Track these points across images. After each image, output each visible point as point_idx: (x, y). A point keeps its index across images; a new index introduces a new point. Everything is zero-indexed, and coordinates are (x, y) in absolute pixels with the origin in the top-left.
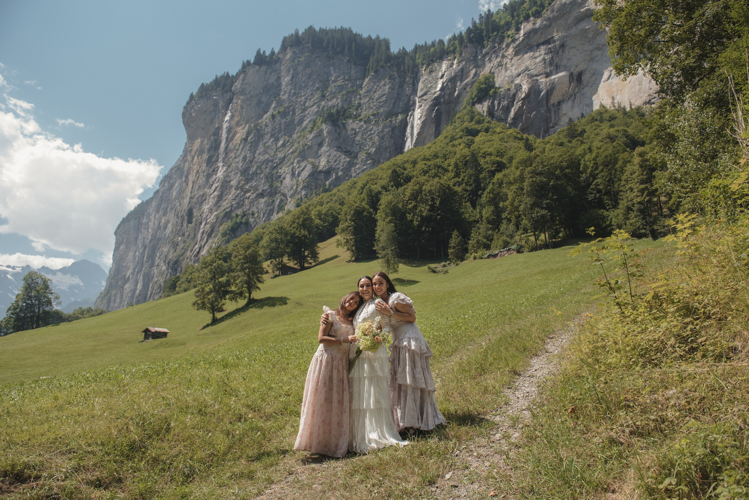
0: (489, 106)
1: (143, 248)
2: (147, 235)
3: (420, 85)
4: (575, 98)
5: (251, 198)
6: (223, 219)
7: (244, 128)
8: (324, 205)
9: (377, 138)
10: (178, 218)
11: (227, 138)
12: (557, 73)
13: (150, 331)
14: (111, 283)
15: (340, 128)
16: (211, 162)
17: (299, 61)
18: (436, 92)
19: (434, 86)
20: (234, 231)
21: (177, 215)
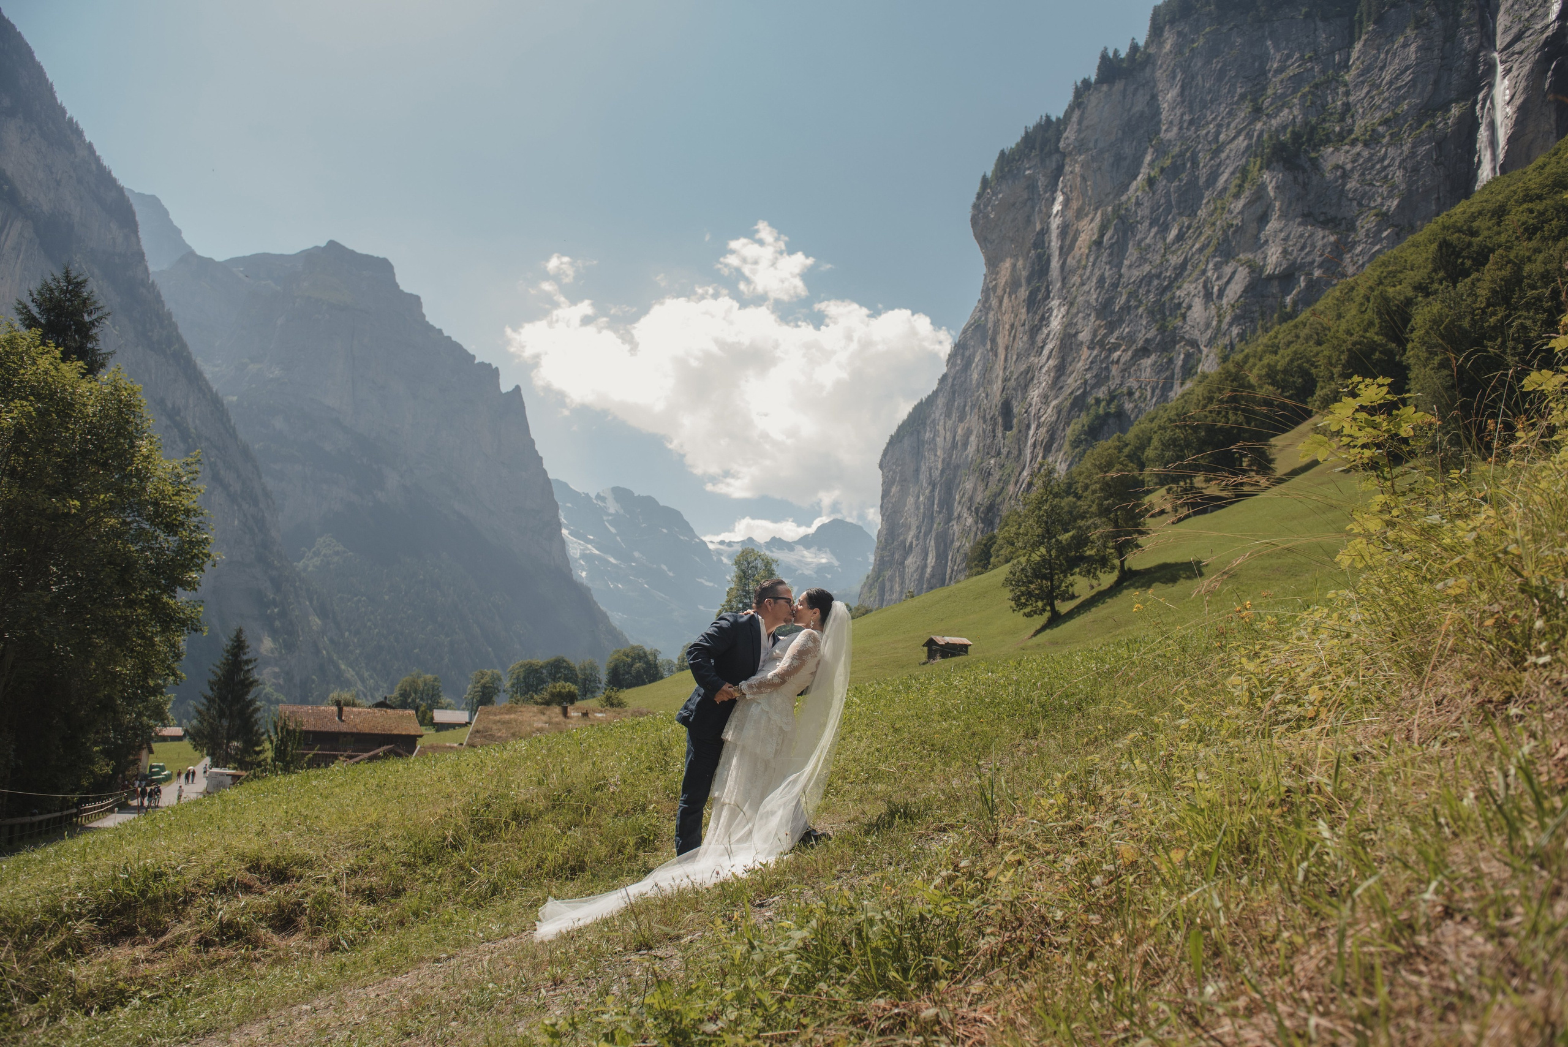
1: (930, 488)
2: (934, 462)
3: (1502, 20)
5: (1123, 360)
6: (1069, 412)
7: (1092, 220)
8: (1281, 352)
9: (1399, 173)
10: (985, 422)
11: (1061, 248)
13: (936, 643)
14: (882, 557)
15: (1304, 171)
16: (1036, 302)
17: (1192, 50)
18: (1548, 26)
19: (1540, 12)
20: (1094, 432)
21: (984, 417)
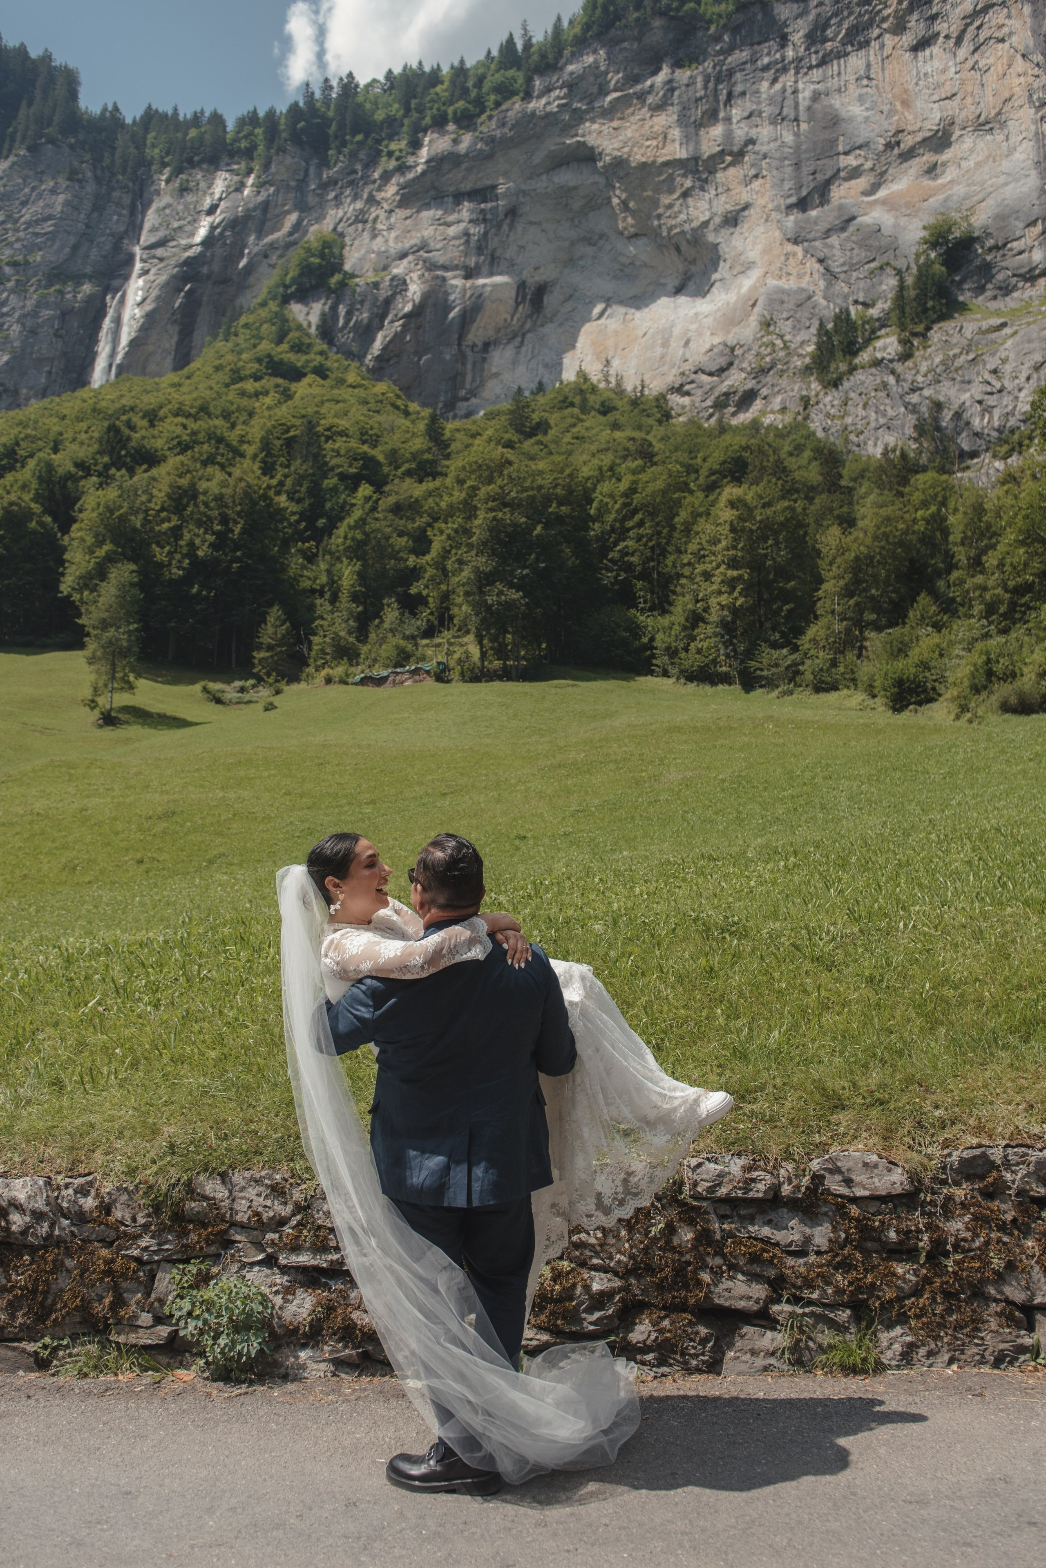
0: (323, 315)
3: (151, 218)
4: (522, 342)
12: (491, 274)
18: (191, 246)
19: (188, 228)
